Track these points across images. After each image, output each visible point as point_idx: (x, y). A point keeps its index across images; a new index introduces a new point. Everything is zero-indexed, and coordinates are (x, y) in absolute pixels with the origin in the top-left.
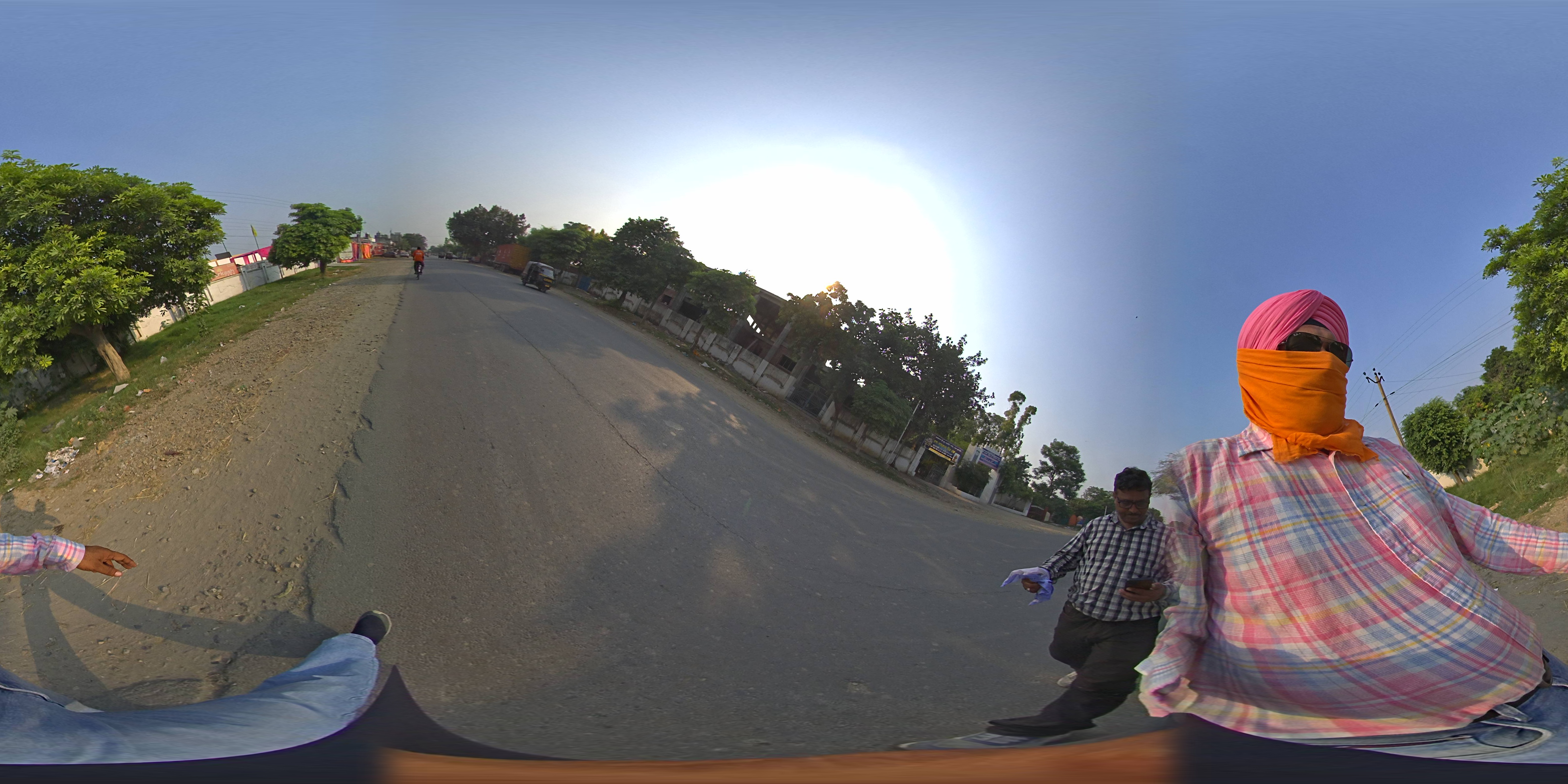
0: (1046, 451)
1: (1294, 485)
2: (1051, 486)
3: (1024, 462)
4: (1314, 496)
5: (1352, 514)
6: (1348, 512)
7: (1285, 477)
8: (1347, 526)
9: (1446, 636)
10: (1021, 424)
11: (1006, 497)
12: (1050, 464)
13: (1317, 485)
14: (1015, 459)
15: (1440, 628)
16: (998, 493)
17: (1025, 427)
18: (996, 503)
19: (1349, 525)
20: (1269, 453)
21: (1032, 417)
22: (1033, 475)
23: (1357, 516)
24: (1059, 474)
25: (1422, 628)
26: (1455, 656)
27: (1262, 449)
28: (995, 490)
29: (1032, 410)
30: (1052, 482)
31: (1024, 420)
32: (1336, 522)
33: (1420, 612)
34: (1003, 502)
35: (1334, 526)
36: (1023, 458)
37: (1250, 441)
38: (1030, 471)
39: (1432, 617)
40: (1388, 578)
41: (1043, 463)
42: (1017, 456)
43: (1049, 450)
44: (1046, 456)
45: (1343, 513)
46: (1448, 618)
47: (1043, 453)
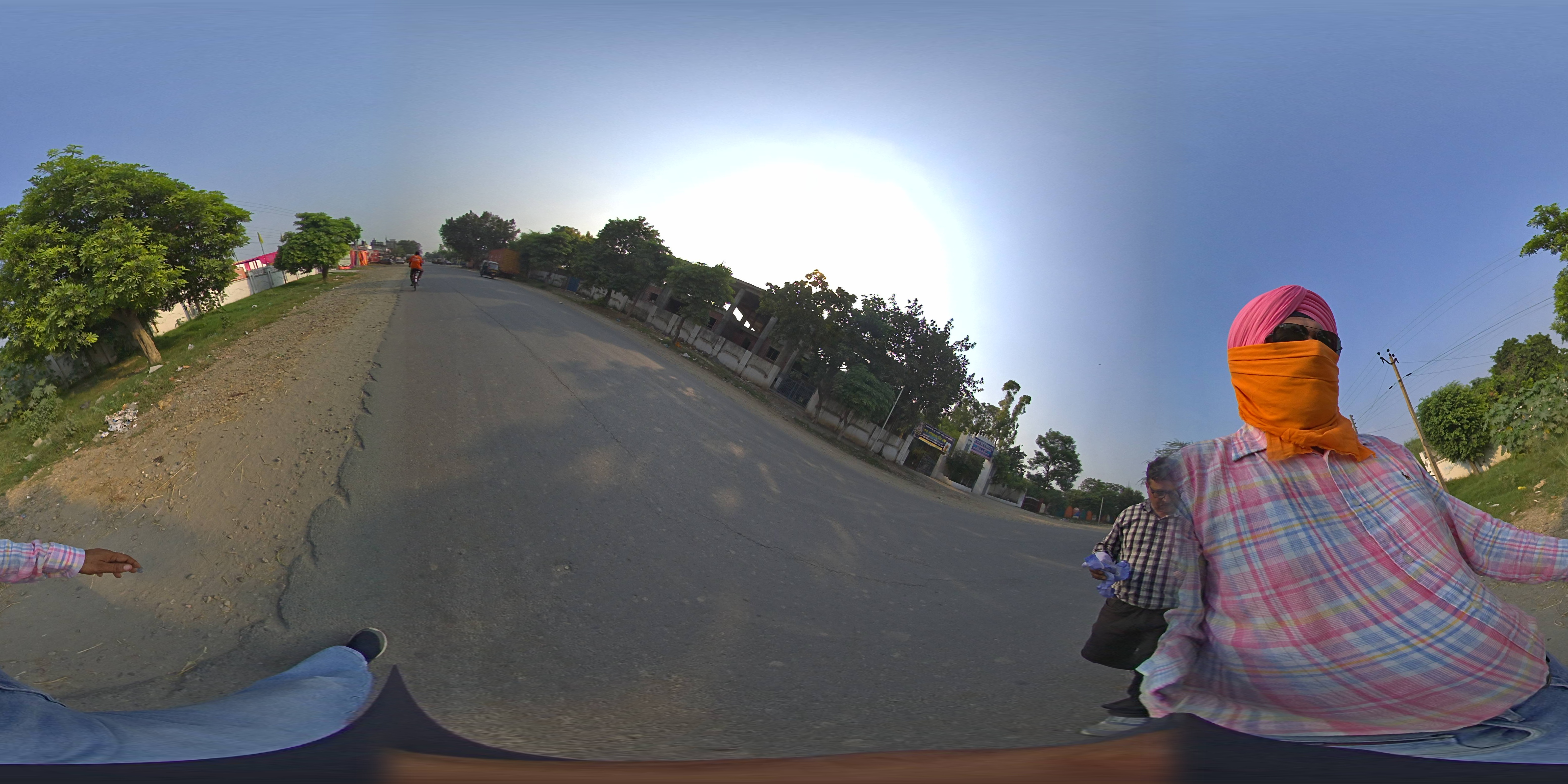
0: (1041, 441)
1: (1287, 488)
2: (1047, 477)
3: (1019, 453)
4: (1307, 499)
5: (1345, 516)
6: (1341, 515)
7: (1278, 479)
8: (1340, 528)
9: (1441, 640)
10: (1016, 413)
11: (1000, 488)
12: (1045, 454)
13: (1310, 487)
14: (1010, 449)
15: (1434, 631)
16: (992, 484)
17: (1019, 417)
18: (990, 494)
19: (1342, 527)
20: (1263, 455)
21: (1027, 406)
22: (1028, 465)
23: (1350, 517)
24: (1055, 464)
25: (1416, 632)
26: (1449, 660)
27: (1256, 450)
28: (988, 480)
29: (1026, 399)
30: (1047, 473)
31: (1019, 409)
32: (1329, 524)
33: (1414, 615)
34: (997, 492)
35: (1327, 529)
36: (1018, 448)
37: (1245, 442)
38: (1025, 461)
39: (1426, 620)
40: (1381, 580)
41: (1039, 454)
42: (1012, 446)
43: (1045, 440)
44: (1041, 446)
45: (1336, 514)
46: (1444, 621)
47: (1039, 443)
